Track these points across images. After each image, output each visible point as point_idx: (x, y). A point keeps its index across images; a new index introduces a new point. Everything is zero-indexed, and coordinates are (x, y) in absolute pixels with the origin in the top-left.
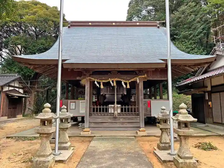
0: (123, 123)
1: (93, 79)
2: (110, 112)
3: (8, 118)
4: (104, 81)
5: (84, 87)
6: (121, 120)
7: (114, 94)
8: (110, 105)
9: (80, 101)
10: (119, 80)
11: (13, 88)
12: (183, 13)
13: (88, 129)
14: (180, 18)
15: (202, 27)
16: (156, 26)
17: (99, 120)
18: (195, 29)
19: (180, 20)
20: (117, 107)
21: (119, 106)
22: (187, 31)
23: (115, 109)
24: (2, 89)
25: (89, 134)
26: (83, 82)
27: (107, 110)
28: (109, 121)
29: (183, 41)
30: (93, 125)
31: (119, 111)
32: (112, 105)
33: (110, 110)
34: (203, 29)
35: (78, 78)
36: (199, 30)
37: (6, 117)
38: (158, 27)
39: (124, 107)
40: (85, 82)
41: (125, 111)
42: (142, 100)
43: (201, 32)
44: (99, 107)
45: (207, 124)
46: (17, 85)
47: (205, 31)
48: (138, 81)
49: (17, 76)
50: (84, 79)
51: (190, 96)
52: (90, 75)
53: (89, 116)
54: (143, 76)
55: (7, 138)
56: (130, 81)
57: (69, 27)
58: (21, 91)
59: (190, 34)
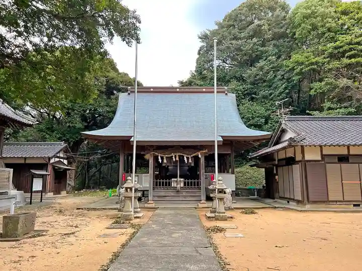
0: (185, 197)
1: (157, 154)
2: (173, 186)
3: (54, 195)
4: (167, 156)
5: (148, 161)
6: (184, 194)
7: (177, 166)
8: (173, 179)
9: (143, 175)
10: (181, 154)
11: (58, 159)
12: (262, 68)
13: (152, 202)
14: (258, 75)
15: (283, 86)
16: (224, 92)
17: (163, 194)
18: (276, 88)
19: (258, 77)
20: (180, 181)
21: (182, 179)
22: (267, 90)
23: (178, 183)
24: (49, 160)
25: (153, 206)
26: (147, 157)
27: (170, 184)
28: (173, 194)
29: (262, 102)
30: (156, 199)
31: (182, 185)
32: (175, 179)
33: (173, 183)
34: (286, 88)
35: (142, 153)
36: (281, 89)
37: (52, 193)
38: (226, 94)
39: (187, 181)
40: (149, 157)
41: (188, 185)
42: (203, 174)
43: (282, 92)
44: (158, 181)
45: (276, 200)
46: (62, 155)
47: (287, 91)
48: (200, 156)
49: (63, 145)
50: (147, 153)
51: (264, 170)
52: (154, 150)
53: (153, 190)
54: (204, 151)
55: (77, 209)
56: (192, 156)
57: (129, 94)
58: (65, 162)
59: (271, 94)
